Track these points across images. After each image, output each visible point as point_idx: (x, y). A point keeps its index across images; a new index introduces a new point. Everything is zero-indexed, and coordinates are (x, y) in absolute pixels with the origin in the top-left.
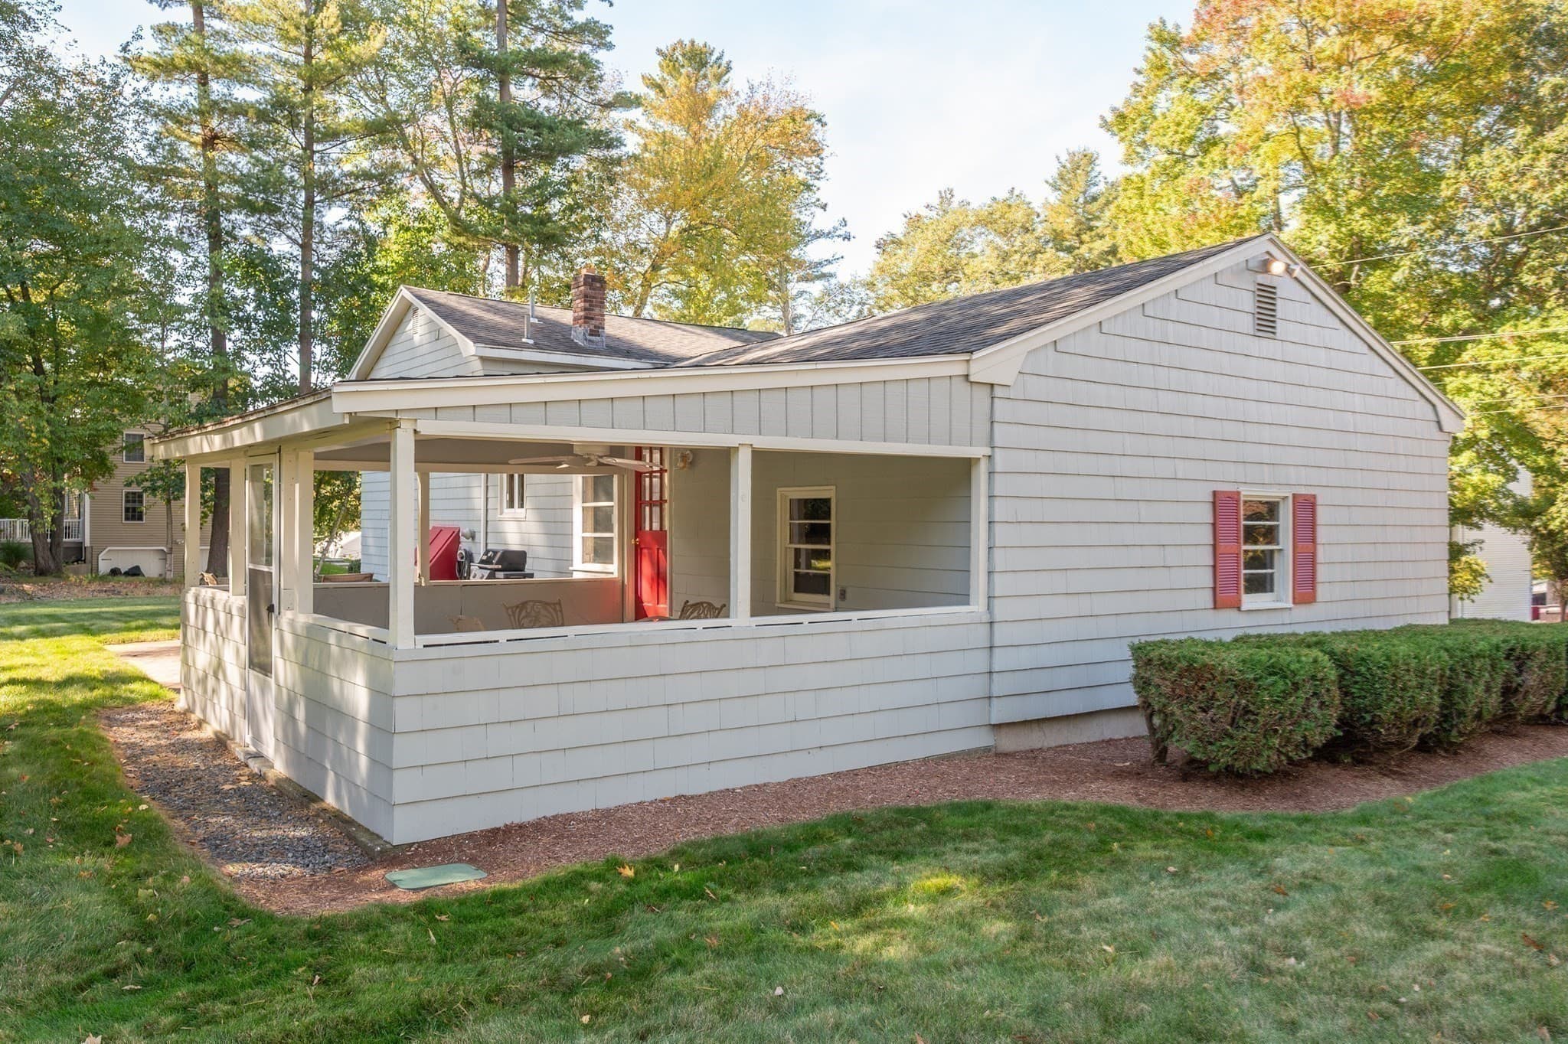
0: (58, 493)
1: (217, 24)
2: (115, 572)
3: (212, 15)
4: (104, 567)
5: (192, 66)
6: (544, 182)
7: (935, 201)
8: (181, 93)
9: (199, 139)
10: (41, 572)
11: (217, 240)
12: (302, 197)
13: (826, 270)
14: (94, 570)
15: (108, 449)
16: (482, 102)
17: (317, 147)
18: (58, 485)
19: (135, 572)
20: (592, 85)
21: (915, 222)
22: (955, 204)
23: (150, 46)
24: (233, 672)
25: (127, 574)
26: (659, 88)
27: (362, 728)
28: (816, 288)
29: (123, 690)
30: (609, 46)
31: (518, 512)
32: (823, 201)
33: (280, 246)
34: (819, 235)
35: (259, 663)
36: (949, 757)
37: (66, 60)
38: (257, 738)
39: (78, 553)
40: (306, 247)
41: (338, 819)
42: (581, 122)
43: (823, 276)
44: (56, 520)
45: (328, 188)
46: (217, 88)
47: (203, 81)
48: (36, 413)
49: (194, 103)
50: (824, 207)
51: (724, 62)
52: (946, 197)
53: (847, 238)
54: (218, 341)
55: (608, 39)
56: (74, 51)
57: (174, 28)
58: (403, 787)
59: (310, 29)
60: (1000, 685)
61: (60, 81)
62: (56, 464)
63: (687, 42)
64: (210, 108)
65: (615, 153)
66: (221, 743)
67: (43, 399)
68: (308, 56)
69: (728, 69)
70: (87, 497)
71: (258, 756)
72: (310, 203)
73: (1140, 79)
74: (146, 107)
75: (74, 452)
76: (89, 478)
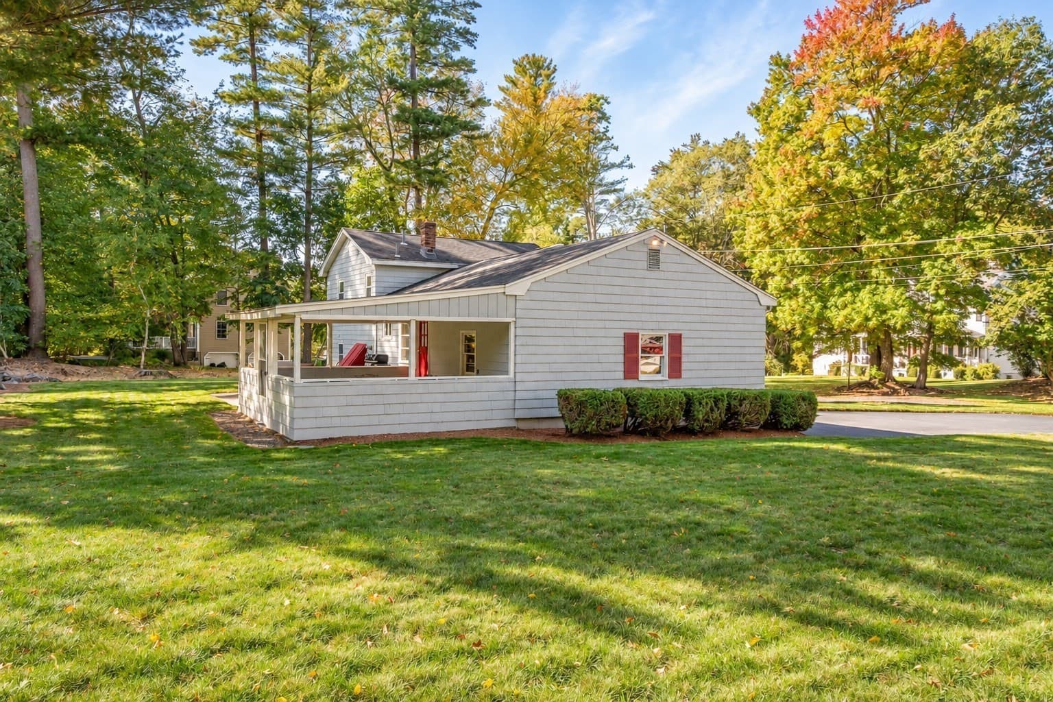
0: (185, 324)
1: (264, 73)
2: (212, 365)
3: (261, 68)
4: (207, 363)
5: (251, 98)
6: (438, 150)
7: (688, 142)
8: (243, 112)
9: (253, 136)
10: (177, 365)
11: (263, 190)
12: (305, 166)
13: (618, 187)
14: (202, 364)
15: (209, 300)
16: (402, 109)
17: (314, 139)
18: (185, 320)
19: (222, 365)
20: (463, 94)
21: (676, 154)
22: (701, 143)
23: (228, 87)
24: (255, 397)
25: (219, 366)
26: (514, 83)
27: (288, 408)
28: (611, 198)
29: (218, 406)
30: (474, 71)
31: (389, 337)
32: (615, 145)
33: (295, 192)
34: (613, 166)
35: (262, 392)
36: (496, 429)
37: (187, 96)
38: (262, 419)
39: (194, 355)
40: (308, 193)
41: (282, 437)
42: (456, 117)
43: (615, 190)
44: (184, 338)
45: (320, 161)
46: (263, 109)
47: (256, 106)
48: (174, 283)
49: (251, 117)
50: (616, 148)
51: (552, 66)
52: (696, 138)
53: (631, 166)
54: (264, 243)
55: (474, 67)
56: (191, 92)
57: (242, 77)
58: (297, 424)
59: (310, 78)
60: (518, 405)
61: (184, 108)
62: (185, 309)
63: (530, 55)
64: (260, 119)
65: (476, 133)
66: (251, 421)
67: (177, 276)
68: (309, 90)
69: (555, 70)
70: (198, 326)
71: (263, 424)
72: (310, 169)
73: (769, 86)
74: (227, 121)
75: (192, 302)
76: (199, 316)
